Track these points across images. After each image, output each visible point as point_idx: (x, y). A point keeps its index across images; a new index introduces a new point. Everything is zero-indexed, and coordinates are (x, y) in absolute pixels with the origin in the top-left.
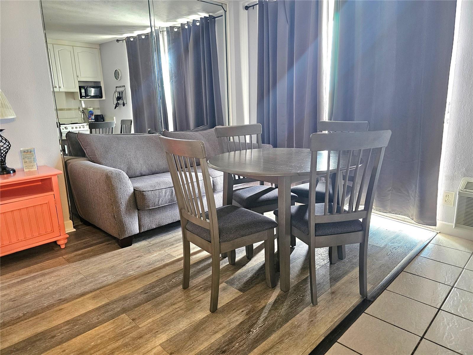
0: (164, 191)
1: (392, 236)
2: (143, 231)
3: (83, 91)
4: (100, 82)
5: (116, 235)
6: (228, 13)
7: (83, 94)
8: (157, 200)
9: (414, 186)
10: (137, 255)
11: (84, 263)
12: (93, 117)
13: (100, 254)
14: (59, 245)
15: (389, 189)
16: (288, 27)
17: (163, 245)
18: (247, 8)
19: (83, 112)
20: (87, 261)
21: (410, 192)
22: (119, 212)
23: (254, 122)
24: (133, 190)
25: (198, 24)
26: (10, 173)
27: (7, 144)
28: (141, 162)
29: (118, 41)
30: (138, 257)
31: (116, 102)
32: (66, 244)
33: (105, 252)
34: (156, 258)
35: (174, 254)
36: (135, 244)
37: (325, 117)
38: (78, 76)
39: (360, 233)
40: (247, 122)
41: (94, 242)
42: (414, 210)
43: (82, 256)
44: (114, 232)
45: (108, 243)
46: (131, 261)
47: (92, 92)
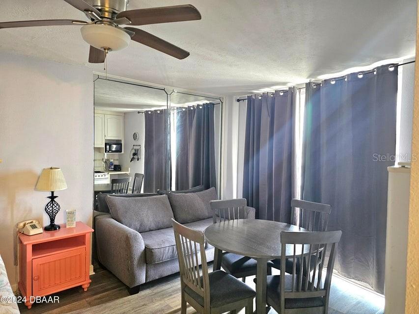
0: (167, 248)
1: (354, 303)
2: (148, 281)
3: (108, 147)
4: (121, 140)
5: (128, 284)
6: (224, 104)
7: (108, 149)
8: (161, 256)
9: (372, 259)
10: (143, 303)
11: (102, 308)
12: (113, 167)
13: (115, 299)
14: (83, 289)
15: (352, 258)
16: (269, 119)
17: (163, 295)
18: (238, 100)
19: (106, 162)
20: (104, 305)
21: (370, 263)
22: (132, 265)
23: (241, 197)
24: (144, 248)
25: (201, 107)
26: (56, 229)
27: (57, 207)
28: (151, 219)
29: (139, 112)
30: (143, 305)
31: (132, 157)
32: (88, 288)
33: (117, 298)
34: (157, 307)
35: (172, 305)
36: (141, 292)
37: (298, 196)
38: (105, 136)
39: (321, 308)
40: (235, 197)
41: (109, 287)
42: (373, 280)
43: (99, 300)
44: (126, 281)
45: (120, 289)
46: (137, 309)
47: (114, 147)
